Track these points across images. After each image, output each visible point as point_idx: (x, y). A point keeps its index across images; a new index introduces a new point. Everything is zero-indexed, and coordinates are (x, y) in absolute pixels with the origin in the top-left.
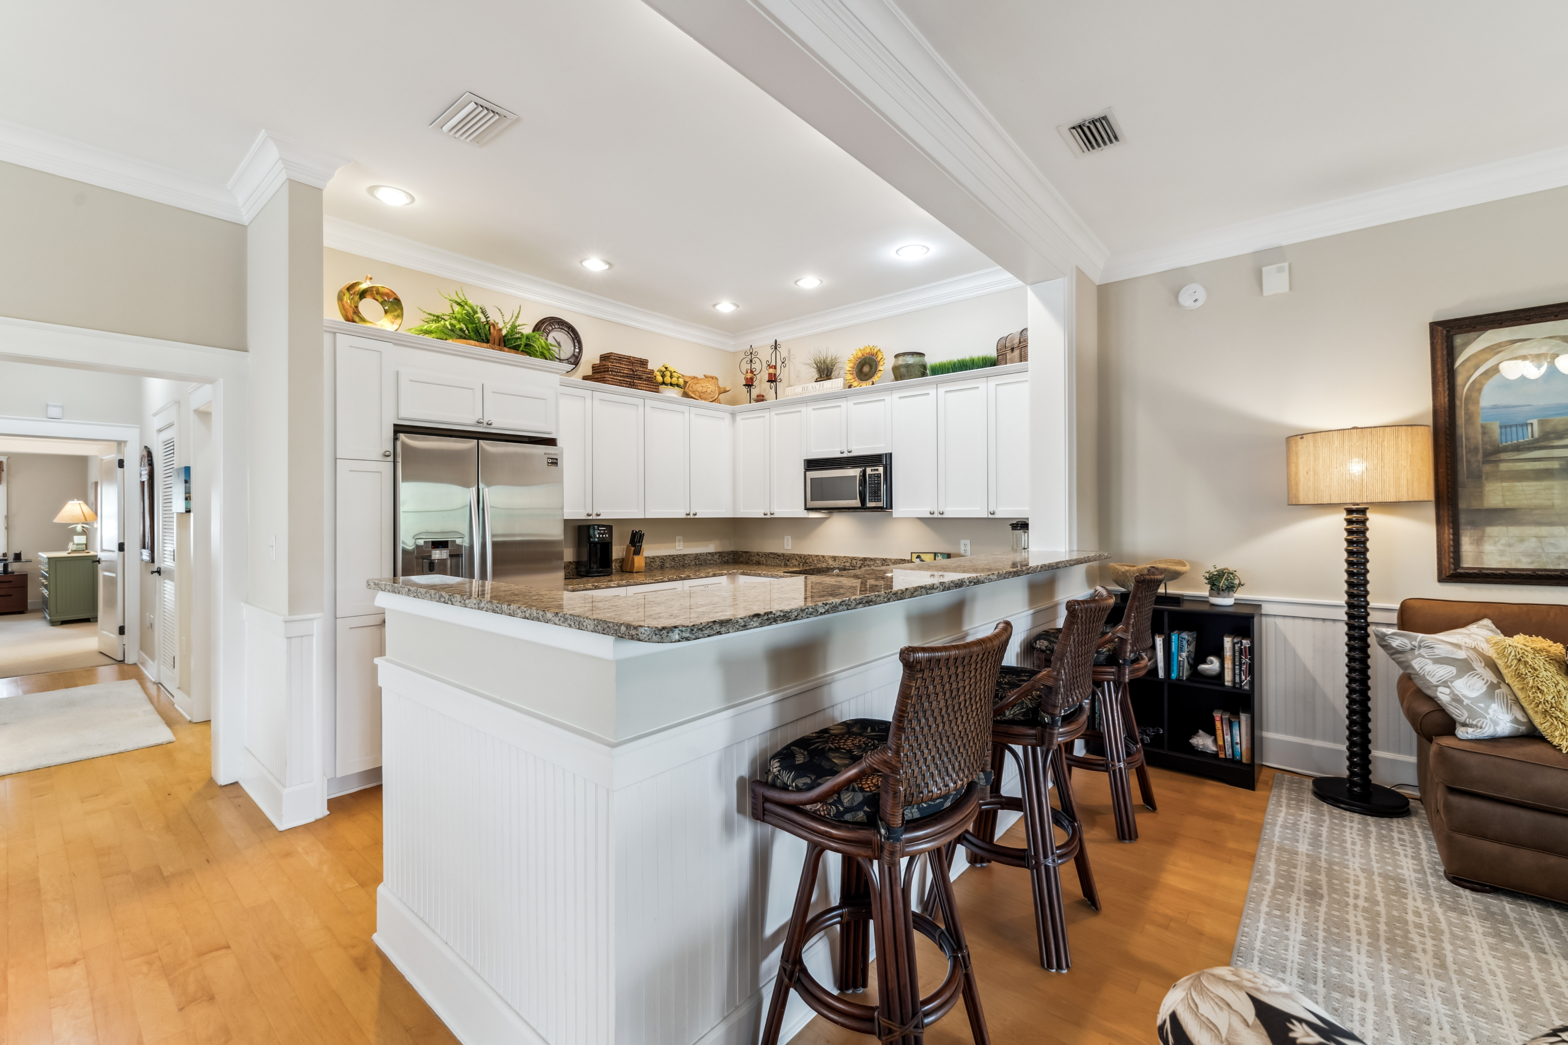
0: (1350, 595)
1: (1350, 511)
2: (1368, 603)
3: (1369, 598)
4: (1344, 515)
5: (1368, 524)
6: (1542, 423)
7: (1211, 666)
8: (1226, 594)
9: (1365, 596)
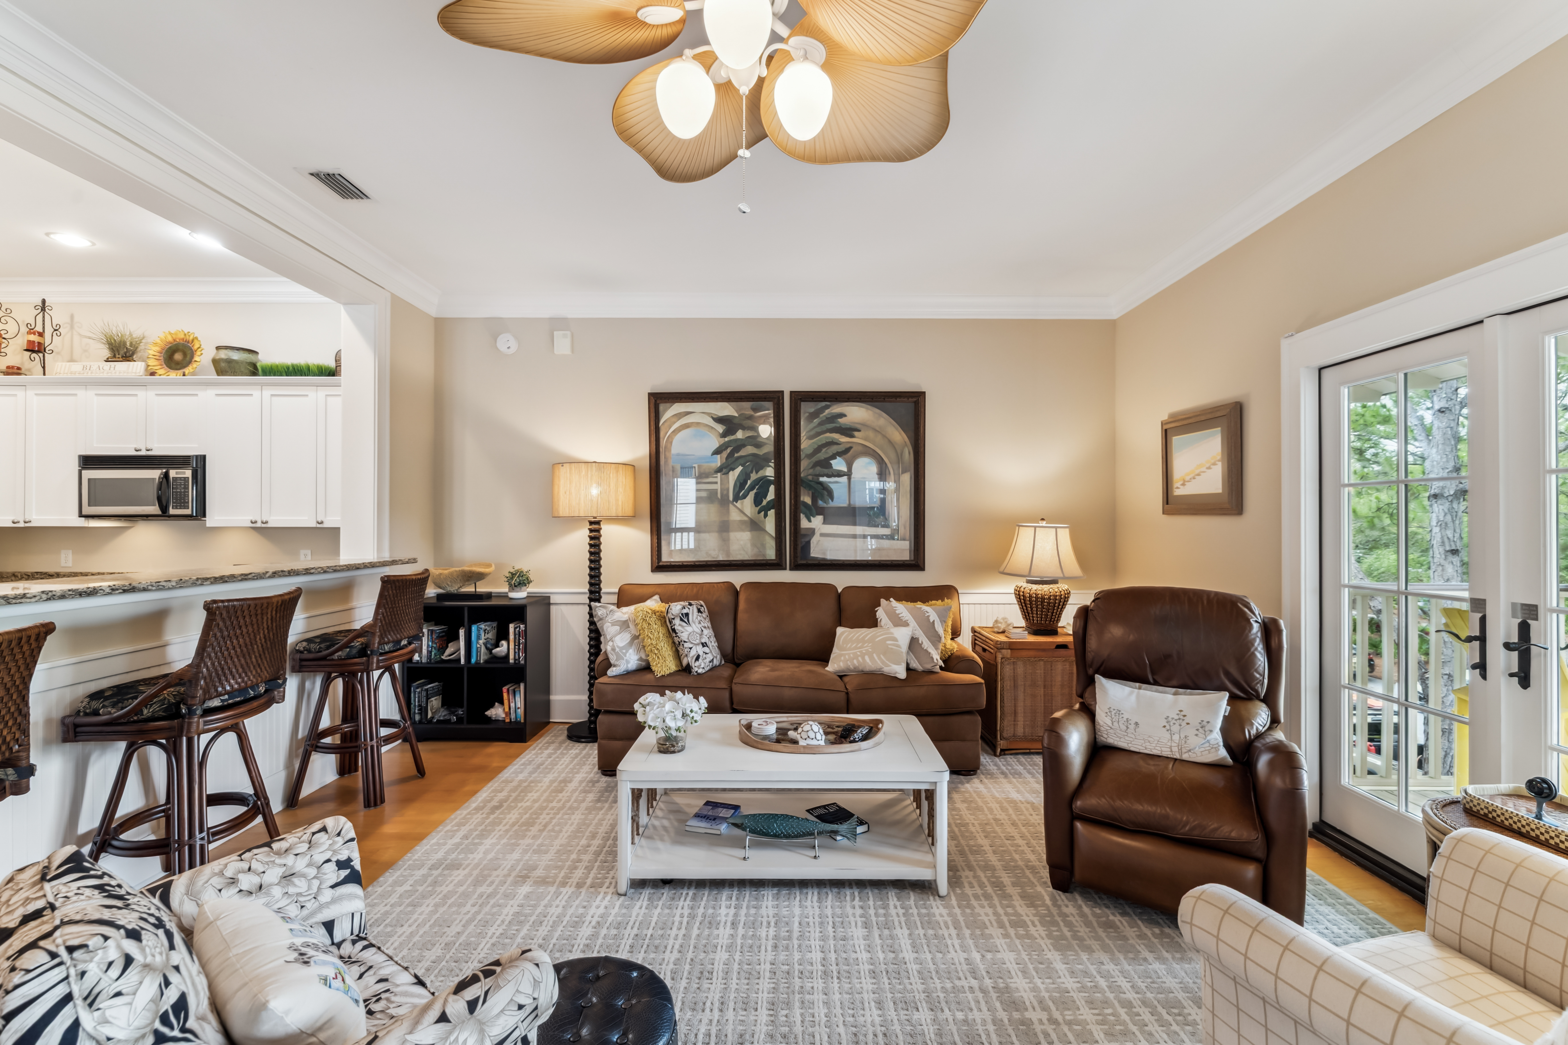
0: (591, 584)
1: (591, 523)
2: (600, 589)
3: (602, 585)
4: (588, 526)
5: (602, 532)
6: (699, 466)
7: (502, 649)
8: (518, 589)
9: (599, 585)
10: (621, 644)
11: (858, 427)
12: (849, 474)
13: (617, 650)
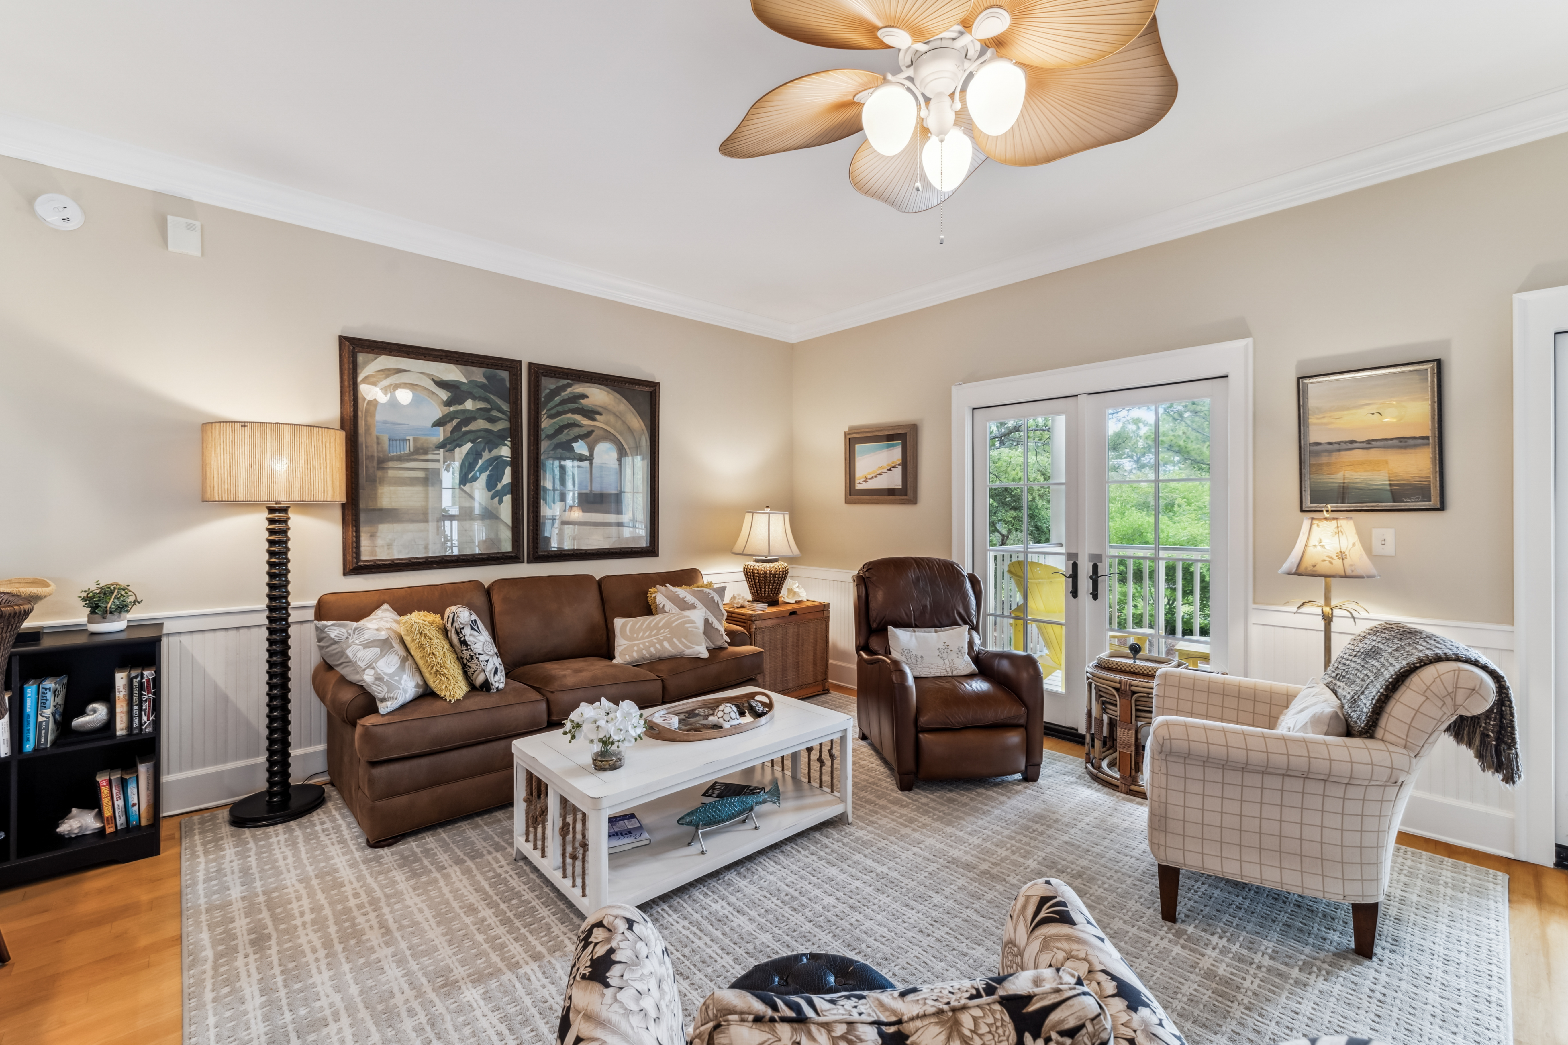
0: (271, 598)
1: (271, 510)
2: (289, 604)
3: (290, 599)
4: (266, 514)
5: (290, 523)
6: (415, 440)
7: (96, 714)
8: (115, 617)
9: (286, 598)
10: (391, 670)
11: (600, 410)
12: (590, 458)
13: (386, 678)
